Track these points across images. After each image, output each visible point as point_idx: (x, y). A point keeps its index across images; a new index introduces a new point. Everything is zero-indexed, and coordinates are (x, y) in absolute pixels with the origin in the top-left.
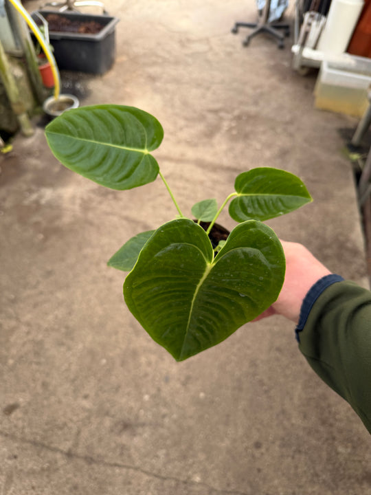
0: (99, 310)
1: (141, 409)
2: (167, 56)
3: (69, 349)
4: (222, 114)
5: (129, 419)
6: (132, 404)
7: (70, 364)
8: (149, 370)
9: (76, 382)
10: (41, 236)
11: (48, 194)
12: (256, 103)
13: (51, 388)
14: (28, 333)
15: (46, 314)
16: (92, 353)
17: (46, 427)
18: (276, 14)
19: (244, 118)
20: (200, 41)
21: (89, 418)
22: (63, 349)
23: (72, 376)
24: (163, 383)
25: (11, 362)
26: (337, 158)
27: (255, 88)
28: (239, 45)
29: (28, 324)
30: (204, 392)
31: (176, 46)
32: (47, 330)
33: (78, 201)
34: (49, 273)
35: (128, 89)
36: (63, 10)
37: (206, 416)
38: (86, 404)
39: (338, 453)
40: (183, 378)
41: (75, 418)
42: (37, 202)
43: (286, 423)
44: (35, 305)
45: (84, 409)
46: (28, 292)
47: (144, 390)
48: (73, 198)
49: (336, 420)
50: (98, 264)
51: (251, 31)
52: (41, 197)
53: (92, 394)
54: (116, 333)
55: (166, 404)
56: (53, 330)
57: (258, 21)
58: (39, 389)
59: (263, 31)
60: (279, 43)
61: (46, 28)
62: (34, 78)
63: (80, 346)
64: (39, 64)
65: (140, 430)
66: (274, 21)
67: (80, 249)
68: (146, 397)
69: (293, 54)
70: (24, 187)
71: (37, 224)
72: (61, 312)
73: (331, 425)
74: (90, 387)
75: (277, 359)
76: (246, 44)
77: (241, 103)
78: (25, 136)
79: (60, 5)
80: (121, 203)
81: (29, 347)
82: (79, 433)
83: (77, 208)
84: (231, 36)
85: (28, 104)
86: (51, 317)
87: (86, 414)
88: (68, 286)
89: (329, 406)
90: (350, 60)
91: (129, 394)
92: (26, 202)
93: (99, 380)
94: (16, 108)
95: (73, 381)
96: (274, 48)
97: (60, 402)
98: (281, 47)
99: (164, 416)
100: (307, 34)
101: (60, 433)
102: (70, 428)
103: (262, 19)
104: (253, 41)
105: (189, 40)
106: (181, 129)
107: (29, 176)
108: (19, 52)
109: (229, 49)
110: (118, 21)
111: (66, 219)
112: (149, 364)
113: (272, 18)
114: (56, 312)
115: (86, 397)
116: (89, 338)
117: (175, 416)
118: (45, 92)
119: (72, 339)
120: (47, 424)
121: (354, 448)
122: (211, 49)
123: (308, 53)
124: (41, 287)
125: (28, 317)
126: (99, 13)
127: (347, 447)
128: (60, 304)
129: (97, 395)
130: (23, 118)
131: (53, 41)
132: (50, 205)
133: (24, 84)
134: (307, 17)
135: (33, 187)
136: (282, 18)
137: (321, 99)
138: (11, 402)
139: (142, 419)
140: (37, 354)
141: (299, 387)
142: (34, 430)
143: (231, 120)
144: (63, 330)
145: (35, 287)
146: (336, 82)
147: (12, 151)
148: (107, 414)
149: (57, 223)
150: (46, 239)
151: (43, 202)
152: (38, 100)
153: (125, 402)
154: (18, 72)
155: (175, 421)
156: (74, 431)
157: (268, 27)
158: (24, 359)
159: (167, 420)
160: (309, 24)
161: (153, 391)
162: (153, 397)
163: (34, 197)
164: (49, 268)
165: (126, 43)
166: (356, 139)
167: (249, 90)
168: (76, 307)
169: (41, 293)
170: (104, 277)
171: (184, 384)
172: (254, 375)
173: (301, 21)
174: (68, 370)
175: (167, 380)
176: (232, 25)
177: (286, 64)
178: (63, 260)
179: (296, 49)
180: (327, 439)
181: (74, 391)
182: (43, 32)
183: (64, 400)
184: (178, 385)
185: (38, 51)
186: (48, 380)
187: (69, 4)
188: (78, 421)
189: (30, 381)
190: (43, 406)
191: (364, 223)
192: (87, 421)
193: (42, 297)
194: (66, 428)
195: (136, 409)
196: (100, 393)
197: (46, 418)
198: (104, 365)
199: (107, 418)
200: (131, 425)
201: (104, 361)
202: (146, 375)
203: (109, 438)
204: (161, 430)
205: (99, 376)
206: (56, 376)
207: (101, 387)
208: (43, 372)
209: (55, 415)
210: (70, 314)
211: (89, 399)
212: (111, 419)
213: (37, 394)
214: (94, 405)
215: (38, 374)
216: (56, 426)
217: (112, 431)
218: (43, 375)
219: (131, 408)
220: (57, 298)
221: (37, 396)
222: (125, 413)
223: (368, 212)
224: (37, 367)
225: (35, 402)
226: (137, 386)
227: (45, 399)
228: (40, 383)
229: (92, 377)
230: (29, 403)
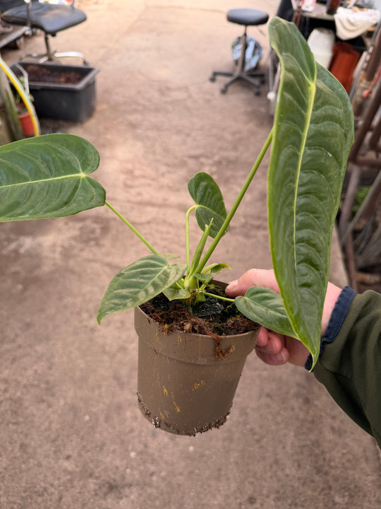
0: (81, 363)
1: (127, 468)
2: (147, 104)
3: (50, 406)
4: (203, 160)
5: (115, 480)
6: (118, 463)
7: (51, 423)
8: (135, 424)
9: (57, 443)
10: (20, 287)
11: (27, 243)
12: (235, 148)
13: (30, 450)
14: (6, 391)
15: (25, 369)
16: (74, 409)
17: (24, 495)
18: (251, 63)
19: (224, 163)
20: (179, 89)
21: (71, 481)
22: (43, 406)
23: (53, 436)
24: (149, 439)
27: (233, 134)
28: (217, 94)
29: (6, 381)
30: (193, 445)
31: (156, 95)
32: (25, 386)
33: (59, 249)
34: (29, 325)
35: (109, 137)
36: (43, 61)
37: (197, 471)
38: (68, 465)
39: (335, 504)
41: (56, 483)
42: (16, 251)
43: (279, 473)
44: (14, 360)
45: (65, 471)
46: (6, 346)
47: (130, 448)
48: (54, 245)
49: (331, 467)
50: (79, 314)
51: (228, 80)
52: (20, 246)
53: (75, 455)
54: (99, 387)
55: (154, 461)
56: (32, 385)
57: (234, 70)
58: (17, 452)
59: (239, 80)
60: (256, 90)
61: (26, 79)
62: (13, 127)
63: (62, 402)
64: (19, 113)
65: (127, 491)
66: (249, 71)
67: (61, 298)
68: (133, 454)
69: (269, 101)
70: (3, 236)
71: (16, 273)
72: (41, 366)
73: (326, 473)
74: (72, 448)
75: (268, 406)
76: (224, 92)
77: (221, 148)
79: (41, 56)
80: (104, 250)
81: (6, 406)
82: (60, 498)
83: (57, 256)
84: (209, 85)
86: (30, 372)
87: (69, 477)
88: (48, 339)
89: (323, 452)
91: (114, 451)
92: (4, 252)
93: (82, 439)
95: (54, 441)
96: (251, 95)
97: (40, 465)
98: (258, 94)
99: (152, 474)
101: (40, 499)
102: (52, 494)
103: (238, 68)
104: (231, 89)
105: (168, 89)
106: (163, 175)
109: (208, 97)
110: (98, 71)
111: (46, 268)
113: (248, 67)
114: (35, 367)
115: (68, 458)
116: (71, 393)
117: (163, 474)
119: (53, 395)
120: (25, 492)
121: (351, 496)
122: (190, 96)
124: (20, 341)
126: (79, 64)
127: (344, 496)
128: (39, 358)
129: (80, 455)
131: (33, 91)
132: (29, 254)
135: (13, 236)
136: (257, 67)
139: (129, 479)
140: (15, 413)
141: (292, 434)
142: (11, 499)
143: (212, 165)
144: (43, 386)
145: (13, 341)
148: (91, 475)
149: (36, 273)
150: (25, 289)
151: (22, 251)
153: (110, 461)
155: (164, 479)
156: (56, 497)
157: (244, 76)
159: (154, 478)
161: (140, 447)
162: (140, 453)
163: (13, 246)
164: (28, 320)
165: (107, 91)
167: (228, 136)
168: (56, 360)
169: (20, 347)
170: (86, 327)
171: (173, 438)
172: (245, 424)
173: (275, 71)
174: (49, 429)
175: (154, 434)
176: (210, 74)
177: (263, 110)
178: (42, 310)
179: (271, 95)
180: (323, 489)
181: (55, 452)
182: (22, 83)
183: (45, 463)
184: (166, 440)
185: (18, 101)
186: (27, 442)
187: (49, 55)
188: (60, 486)
189: (7, 443)
190: (21, 471)
191: (346, 261)
192: (69, 485)
193: (21, 351)
194: (46, 494)
195: (121, 469)
196: (83, 453)
197: (24, 485)
198: (87, 422)
199: (91, 480)
200: (116, 487)
201: (87, 418)
202: (132, 431)
203: (93, 503)
204: (149, 490)
205: (81, 434)
206: (36, 437)
207: (84, 447)
208: (22, 432)
209: (35, 481)
210: (50, 368)
211: (72, 460)
212: (95, 481)
213: (15, 458)
214: (77, 466)
215: (16, 435)
216: (36, 492)
217: (96, 495)
218: (22, 436)
219: (117, 468)
220: (36, 352)
221: (14, 460)
222: (110, 473)
223: (350, 250)
224: (14, 427)
225: (12, 467)
226: (123, 442)
227: (24, 463)
228: (18, 445)
229: (75, 436)
230: (5, 469)
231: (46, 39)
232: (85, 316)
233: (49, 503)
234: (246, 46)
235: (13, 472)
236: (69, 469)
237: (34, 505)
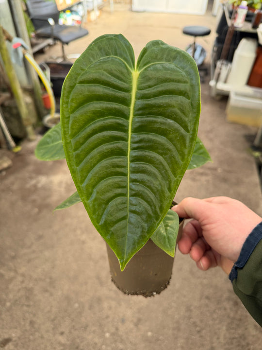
0: (74, 266)
1: (103, 344)
3: (51, 295)
6: (96, 340)
7: (52, 307)
8: (110, 313)
9: (55, 322)
10: (36, 210)
11: (43, 180)
13: (36, 326)
14: (23, 282)
15: (37, 267)
16: (68, 299)
18: (199, 61)
22: (47, 295)
23: (52, 317)
24: (120, 324)
25: (8, 304)
26: (244, 155)
29: (23, 275)
30: (151, 331)
32: (36, 280)
33: (64, 185)
34: (40, 237)
36: (60, 61)
38: (62, 339)
40: (135, 320)
42: (35, 186)
44: (29, 261)
45: (60, 343)
46: (25, 251)
47: (105, 329)
48: (60, 183)
50: (75, 231)
52: (38, 182)
53: (67, 332)
54: (86, 283)
55: (122, 341)
56: (41, 280)
58: (28, 327)
61: (48, 72)
62: (39, 103)
63: (60, 293)
64: (42, 94)
67: (63, 219)
68: (107, 335)
69: (210, 87)
70: (27, 175)
71: (34, 201)
72: (47, 267)
74: (65, 326)
75: (207, 306)
78: (30, 141)
79: (58, 58)
81: (22, 293)
83: (63, 190)
85: (33, 120)
86: (39, 270)
87: (62, 348)
88: (53, 247)
89: (248, 344)
90: (250, 90)
91: (94, 332)
92: (28, 186)
93: (73, 321)
94: (25, 123)
95: (53, 320)
97: (42, 337)
98: (204, 82)
100: (219, 74)
107: (31, 168)
108: (29, 87)
111: (55, 198)
112: (110, 308)
114: (44, 266)
115: (62, 333)
116: (67, 287)
118: (45, 112)
119: (54, 287)
123: (221, 86)
124: (34, 247)
125: (22, 270)
128: (47, 260)
129: (70, 332)
130: (30, 129)
131: (53, 80)
132: (44, 188)
133: (32, 107)
134: (219, 64)
135: (33, 175)
136: (203, 64)
137: (231, 116)
138: (6, 336)
140: (28, 298)
141: (224, 328)
144: (48, 280)
145: (30, 247)
146: (241, 104)
147: (21, 151)
148: (77, 348)
149: (48, 200)
150: (40, 211)
151: (39, 185)
152: (40, 116)
153: (91, 339)
154: (28, 99)
158: (18, 302)
160: (221, 69)
161: (113, 330)
162: (113, 334)
163: (33, 182)
164: (40, 233)
166: (257, 142)
168: (58, 262)
169: (34, 252)
170: (79, 240)
171: (136, 325)
172: (190, 318)
173: (215, 66)
174: (49, 312)
175: (123, 321)
177: (206, 93)
178: (50, 227)
179: (212, 83)
181: (53, 329)
182: (46, 75)
183: (46, 336)
184: (132, 326)
186: (34, 319)
187: (64, 57)
189: (21, 319)
190: (30, 341)
193: (34, 255)
195: (99, 345)
196: (73, 331)
198: (77, 309)
201: (77, 305)
202: (107, 317)
205: (72, 317)
206: (41, 316)
207: (74, 326)
208: (32, 312)
209: (38, 348)
210: (53, 268)
211: (64, 335)
213: (26, 330)
214: (68, 340)
215: (27, 314)
218: (31, 315)
219: (96, 344)
220: (45, 256)
221: (25, 332)
222: (91, 347)
224: (27, 308)
225: (23, 337)
226: (101, 326)
227: (32, 334)
228: (28, 322)
229: (68, 318)
230: (19, 338)
231: (63, 47)
232: (79, 232)
234: (195, 50)
235: (24, 340)
236: (63, 342)
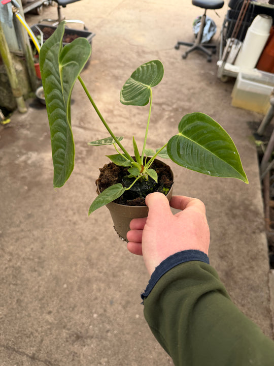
0: (65, 246)
1: (90, 325)
2: (127, 62)
3: (40, 275)
4: (164, 106)
5: (81, 333)
6: (84, 320)
7: (39, 287)
8: (98, 294)
9: (43, 301)
10: (26, 188)
11: (34, 156)
12: (189, 100)
13: (23, 305)
14: (10, 260)
15: (25, 247)
16: (56, 279)
17: (17, 335)
18: (207, 38)
19: (180, 110)
20: (152, 53)
21: (50, 329)
22: (35, 274)
23: (40, 296)
24: (108, 306)
26: (246, 143)
27: (189, 89)
28: (180, 58)
29: (11, 254)
30: (139, 314)
31: (135, 55)
32: (24, 259)
34: (30, 216)
35: (98, 84)
36: (55, 25)
37: (140, 333)
38: (50, 318)
40: (124, 303)
41: (40, 329)
42: (25, 162)
44: (17, 240)
45: (47, 321)
46: (13, 229)
47: (94, 311)
50: (66, 211)
51: (189, 48)
52: (29, 158)
53: (55, 311)
54: (76, 265)
55: (110, 322)
56: (29, 259)
57: (194, 42)
58: (14, 305)
59: (197, 49)
60: (208, 58)
61: (41, 37)
62: (30, 71)
63: (49, 273)
64: (35, 62)
65: (89, 341)
66: (205, 43)
67: (54, 199)
68: (95, 316)
69: (217, 67)
70: (17, 150)
71: (24, 178)
72: (36, 246)
74: (53, 305)
76: (184, 57)
77: (179, 99)
78: (21, 113)
79: (54, 21)
80: (87, 166)
81: (9, 271)
82: (42, 341)
84: (174, 51)
85: (25, 91)
86: (28, 249)
87: (49, 327)
88: (42, 226)
90: (258, 74)
91: (82, 311)
92: (17, 162)
93: (61, 300)
94: (15, 93)
95: (41, 300)
96: (205, 61)
97: (29, 316)
98: (210, 61)
99: (108, 331)
100: (228, 53)
101: (27, 340)
102: (36, 337)
103: (197, 41)
104: (190, 55)
105: (144, 52)
106: (134, 115)
107: (21, 142)
108: (21, 53)
109: (172, 60)
110: (94, 35)
111: (45, 176)
112: (99, 290)
113: (204, 40)
114: (32, 246)
115: (50, 313)
116: (56, 267)
117: (116, 332)
118: (38, 82)
119: (43, 268)
120: (18, 333)
123: (228, 67)
124: (22, 226)
125: (10, 248)
126: (81, 29)
128: (36, 240)
129: (58, 312)
130: (20, 100)
132: (34, 165)
133: (23, 76)
134: (229, 41)
135: (24, 151)
136: (211, 41)
137: (236, 100)
139: (91, 333)
140: (15, 277)
142: (7, 337)
143: (171, 111)
144: (36, 260)
145: (18, 226)
146: (248, 89)
147: (10, 123)
148: (64, 327)
149: (38, 179)
150: (29, 190)
151: (29, 162)
152: (32, 88)
153: (79, 318)
154: (19, 67)
155: (115, 335)
156: (39, 339)
157: (201, 46)
158: (5, 281)
159: (109, 334)
160: (230, 47)
161: (101, 311)
162: (101, 315)
163: (23, 158)
164: (30, 212)
165: (99, 51)
166: (260, 130)
167: (185, 91)
168: (47, 243)
169: (22, 230)
170: (70, 221)
171: (124, 307)
173: (225, 44)
174: (38, 291)
175: (112, 303)
176: (175, 44)
177: (212, 73)
178: (40, 206)
179: (220, 63)
181: (41, 308)
182: (39, 39)
183: (33, 315)
184: (120, 308)
185: (35, 53)
186: (22, 298)
187: (60, 20)
188: (42, 332)
189: (8, 298)
190: (16, 318)
191: (263, 191)
192: (48, 332)
193: (23, 233)
194: (32, 337)
195: (86, 325)
196: (60, 310)
197: (17, 328)
198: (65, 289)
199: (64, 331)
200: (82, 337)
201: (65, 286)
202: (96, 299)
203: (65, 347)
204: (105, 343)
205: (60, 297)
206: (28, 296)
207: (61, 306)
208: (18, 291)
209: (25, 326)
210: (42, 248)
211: (52, 314)
212: (67, 331)
213: (13, 309)
214: (55, 319)
215: (14, 293)
216: (25, 334)
217: (67, 341)
218: (18, 294)
219: (83, 324)
220: (33, 235)
221: (12, 310)
222: (78, 327)
223: (267, 183)
224: (14, 287)
225: (10, 315)
226: (89, 307)
227: (19, 313)
228: (15, 300)
229: (56, 298)
230: (5, 316)
231: (59, 9)
232: (70, 213)
233: (34, 343)
234: (204, 25)
235: (10, 318)
236: (50, 321)
237: (23, 343)
